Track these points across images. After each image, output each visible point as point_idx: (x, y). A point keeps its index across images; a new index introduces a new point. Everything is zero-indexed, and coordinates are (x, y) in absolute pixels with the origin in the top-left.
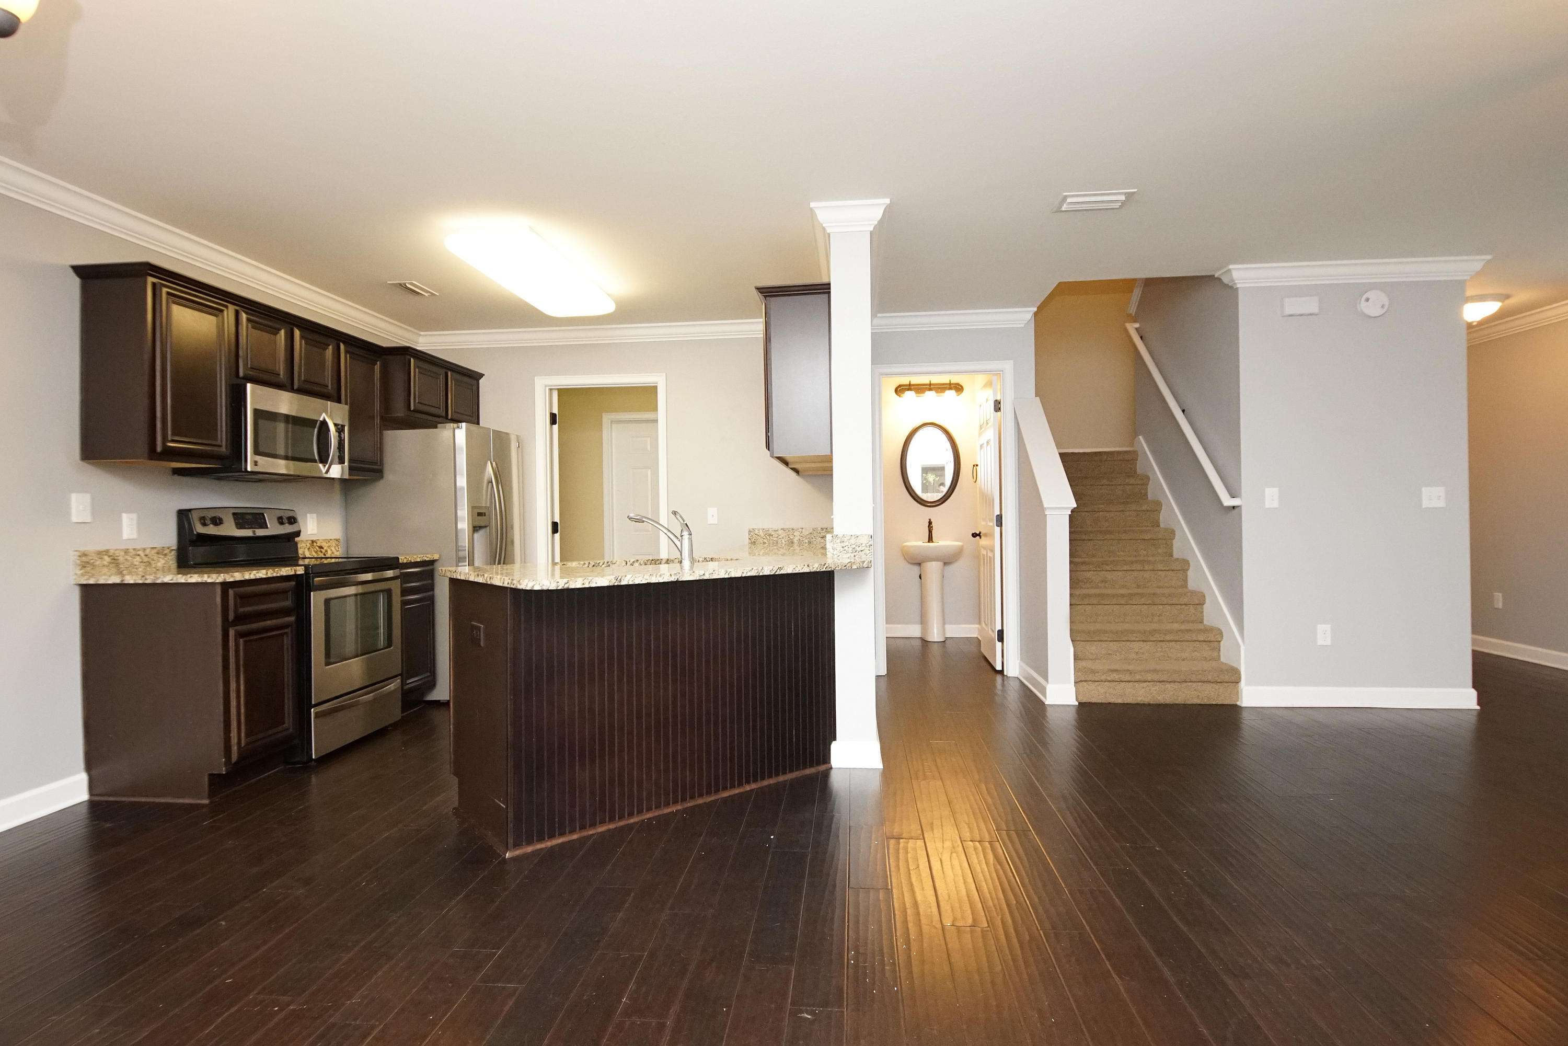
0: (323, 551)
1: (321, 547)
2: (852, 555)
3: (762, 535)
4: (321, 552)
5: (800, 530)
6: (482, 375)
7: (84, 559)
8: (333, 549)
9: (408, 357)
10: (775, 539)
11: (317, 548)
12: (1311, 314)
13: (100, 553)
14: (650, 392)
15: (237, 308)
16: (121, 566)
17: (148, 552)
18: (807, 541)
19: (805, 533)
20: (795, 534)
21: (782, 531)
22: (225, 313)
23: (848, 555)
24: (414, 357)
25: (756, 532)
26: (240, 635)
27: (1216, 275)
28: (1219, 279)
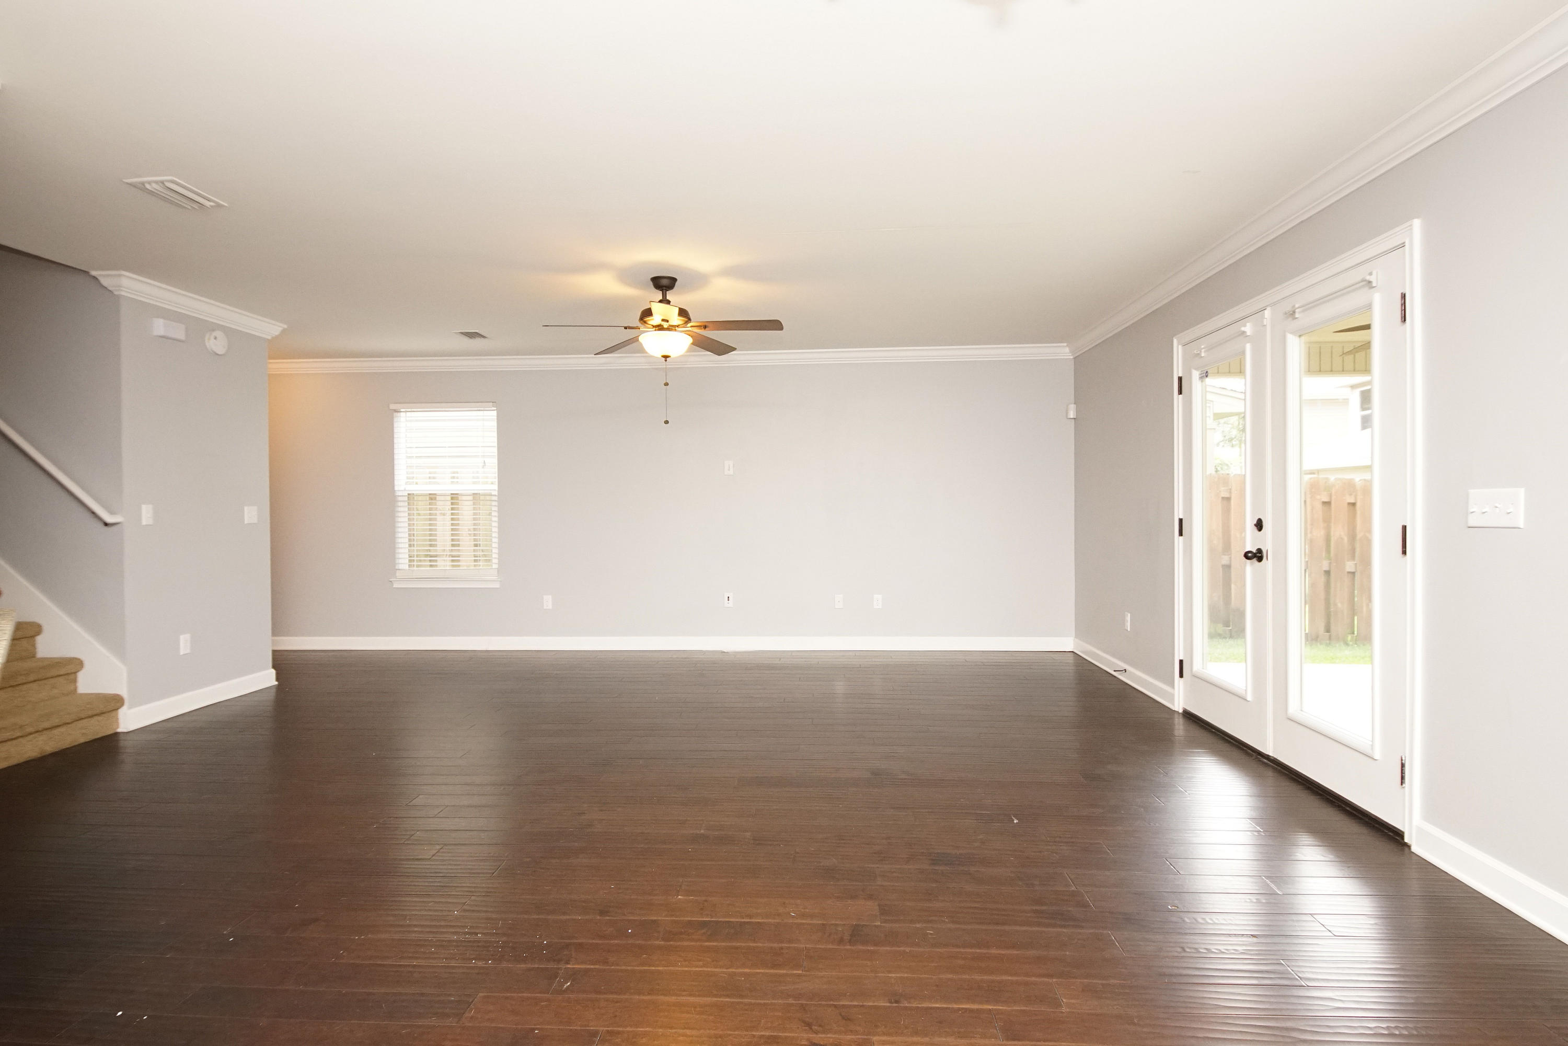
12: (179, 341)
27: (93, 273)
28: (95, 278)
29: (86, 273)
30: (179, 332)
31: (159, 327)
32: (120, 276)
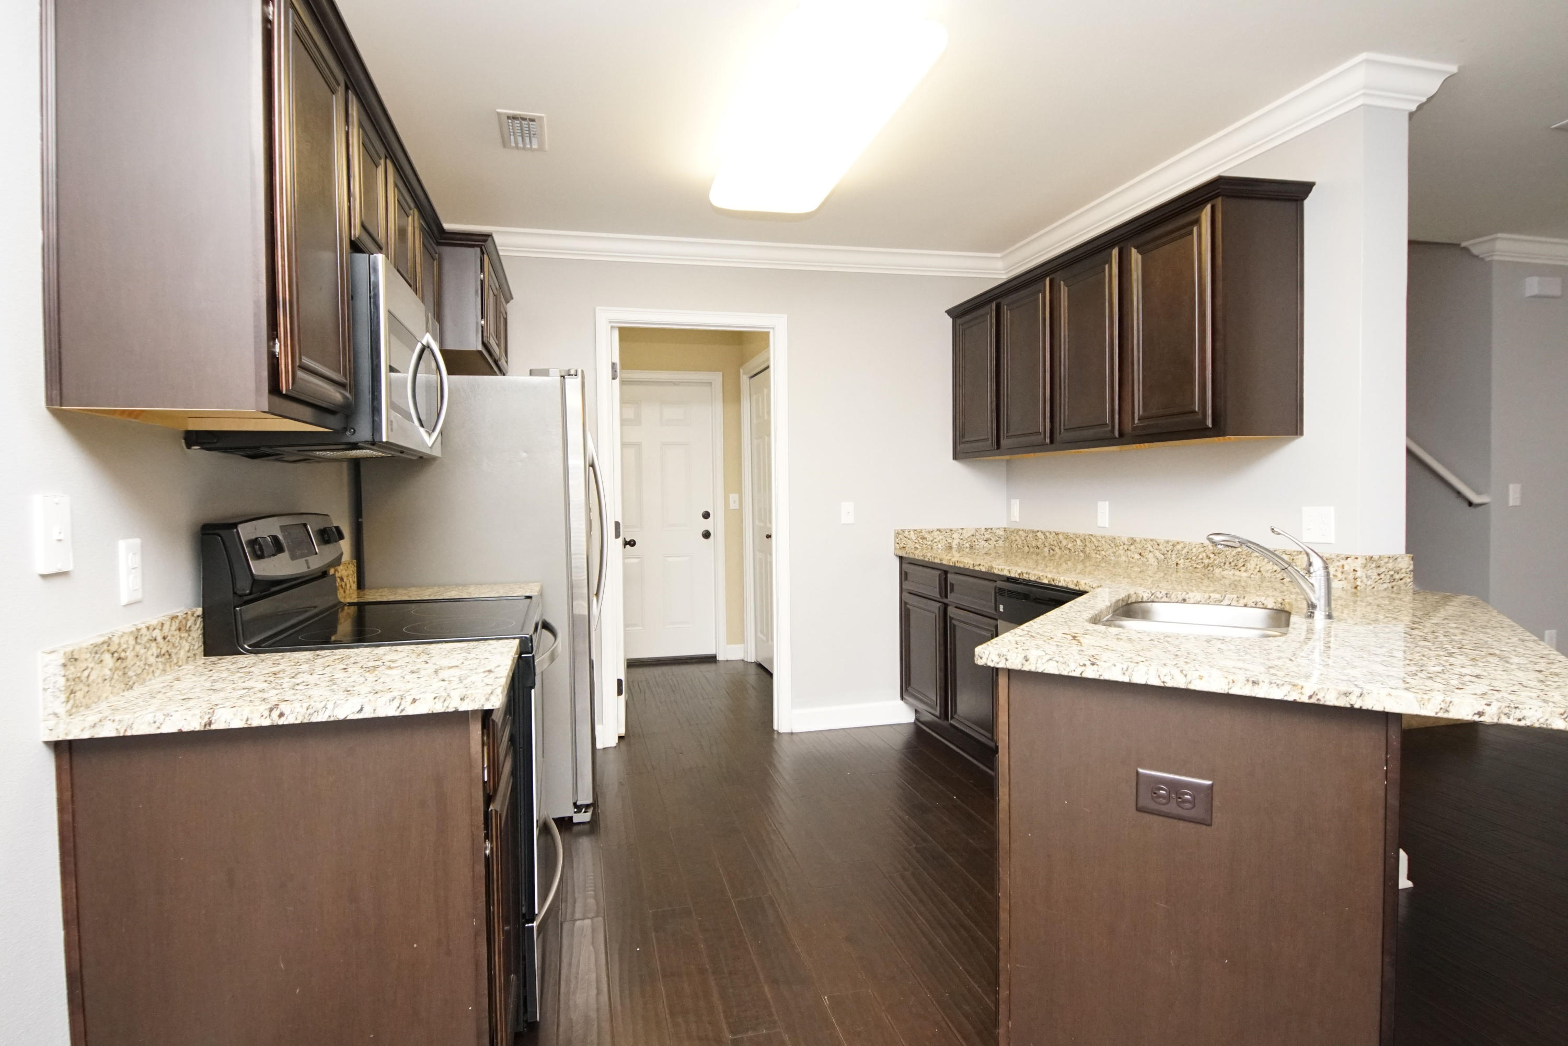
0: (343, 585)
1: (341, 579)
2: (1390, 585)
3: (914, 538)
5: (960, 531)
10: (929, 543)
12: (1553, 297)
18: (967, 545)
19: (967, 534)
20: (953, 536)
21: (938, 532)
22: (340, 91)
25: (906, 534)
27: (1464, 244)
28: (1466, 249)
29: (1456, 246)
30: (1554, 287)
31: (1533, 286)
32: (1496, 239)
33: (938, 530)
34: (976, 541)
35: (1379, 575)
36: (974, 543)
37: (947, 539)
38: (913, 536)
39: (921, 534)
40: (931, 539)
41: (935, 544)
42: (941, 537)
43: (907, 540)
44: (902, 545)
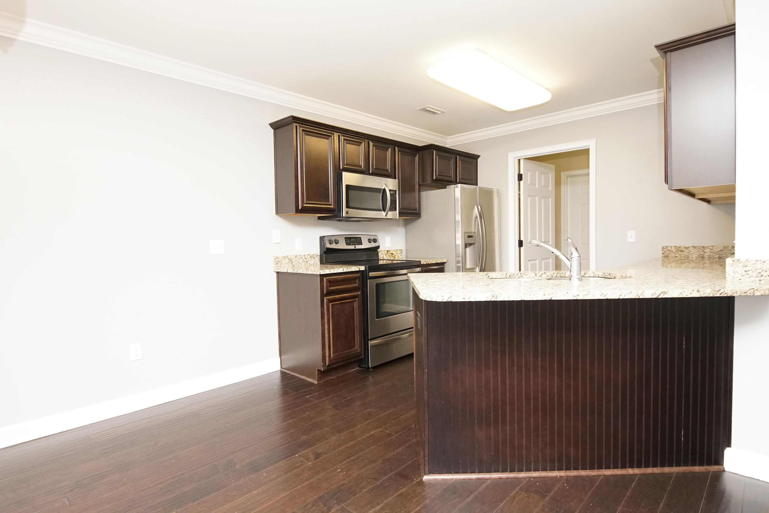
0: (394, 256)
1: (392, 254)
3: (675, 251)
4: (392, 256)
5: (711, 247)
6: (479, 156)
7: (277, 260)
8: (399, 255)
9: (432, 150)
10: (686, 254)
11: (390, 254)
13: (284, 257)
14: (585, 152)
15: (339, 134)
16: (294, 263)
17: (306, 257)
20: (705, 251)
22: (333, 137)
23: (752, 279)
24: (435, 149)
25: (669, 248)
26: (329, 301)
33: (693, 247)
34: (724, 254)
35: (746, 271)
36: (722, 256)
37: (700, 252)
38: (673, 249)
39: (680, 249)
40: (688, 251)
41: (690, 255)
42: (695, 251)
43: (669, 252)
44: (666, 254)
